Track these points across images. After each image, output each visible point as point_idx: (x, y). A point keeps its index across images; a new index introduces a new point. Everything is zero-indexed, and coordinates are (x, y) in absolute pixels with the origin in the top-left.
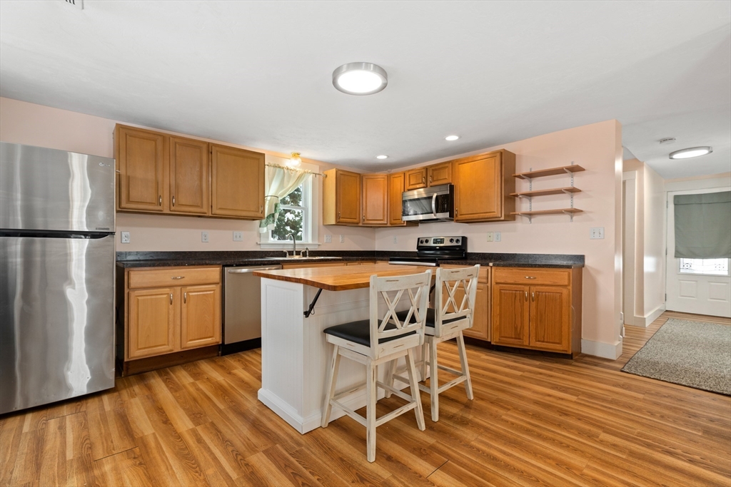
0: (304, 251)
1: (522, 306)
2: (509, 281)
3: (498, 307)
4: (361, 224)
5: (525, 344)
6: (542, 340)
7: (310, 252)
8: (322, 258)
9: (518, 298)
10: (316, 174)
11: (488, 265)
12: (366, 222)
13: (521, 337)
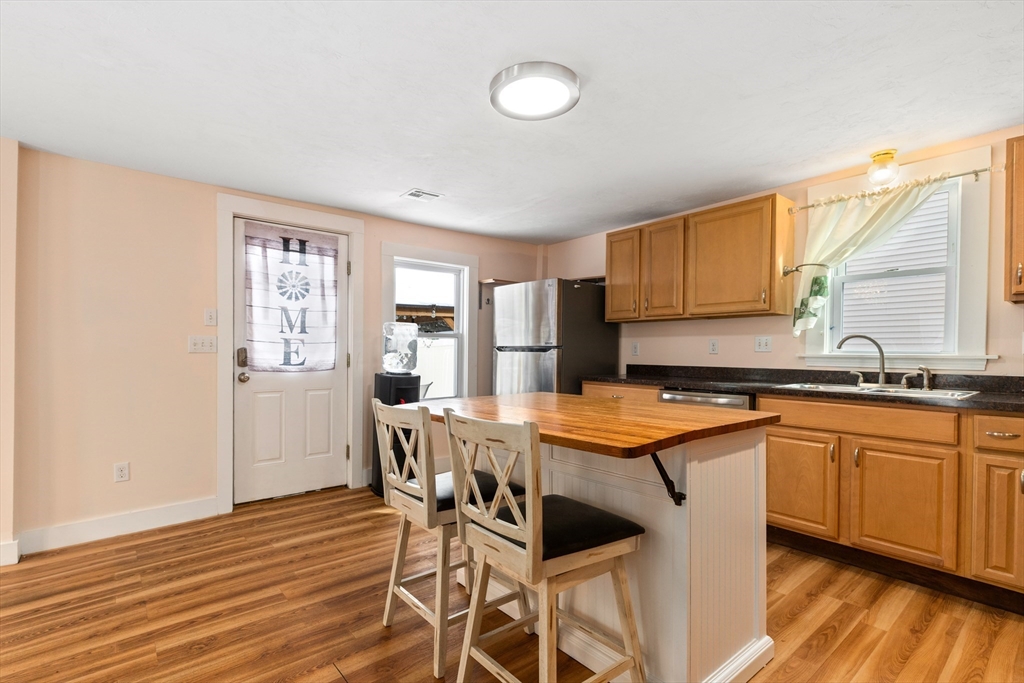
0: (915, 373)
7: (935, 377)
10: (976, 173)
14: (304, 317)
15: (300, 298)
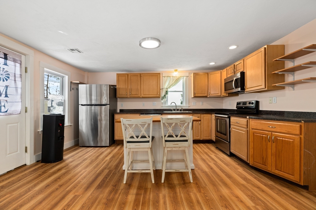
0: (180, 109)
1: (267, 145)
2: (259, 128)
3: (253, 143)
4: (208, 97)
5: (268, 169)
6: (280, 170)
7: (183, 109)
8: (187, 112)
9: (264, 139)
10: (187, 77)
11: (246, 118)
12: (210, 95)
13: (267, 165)
14: (6, 90)
15: (5, 80)
